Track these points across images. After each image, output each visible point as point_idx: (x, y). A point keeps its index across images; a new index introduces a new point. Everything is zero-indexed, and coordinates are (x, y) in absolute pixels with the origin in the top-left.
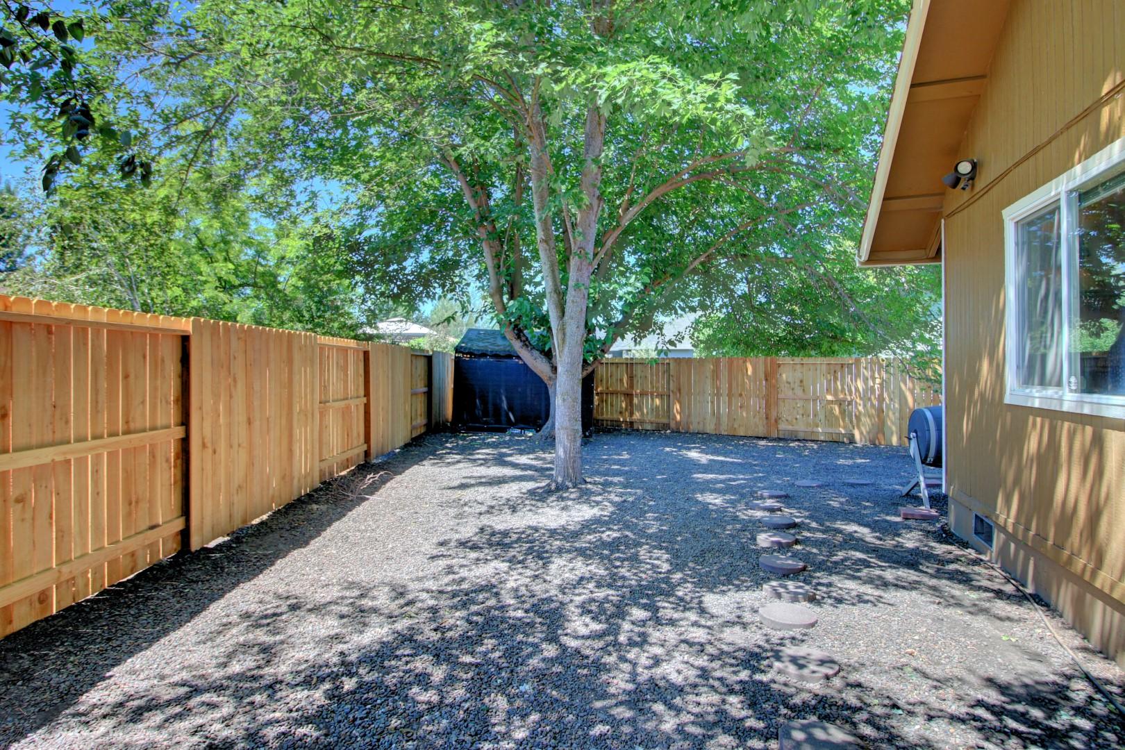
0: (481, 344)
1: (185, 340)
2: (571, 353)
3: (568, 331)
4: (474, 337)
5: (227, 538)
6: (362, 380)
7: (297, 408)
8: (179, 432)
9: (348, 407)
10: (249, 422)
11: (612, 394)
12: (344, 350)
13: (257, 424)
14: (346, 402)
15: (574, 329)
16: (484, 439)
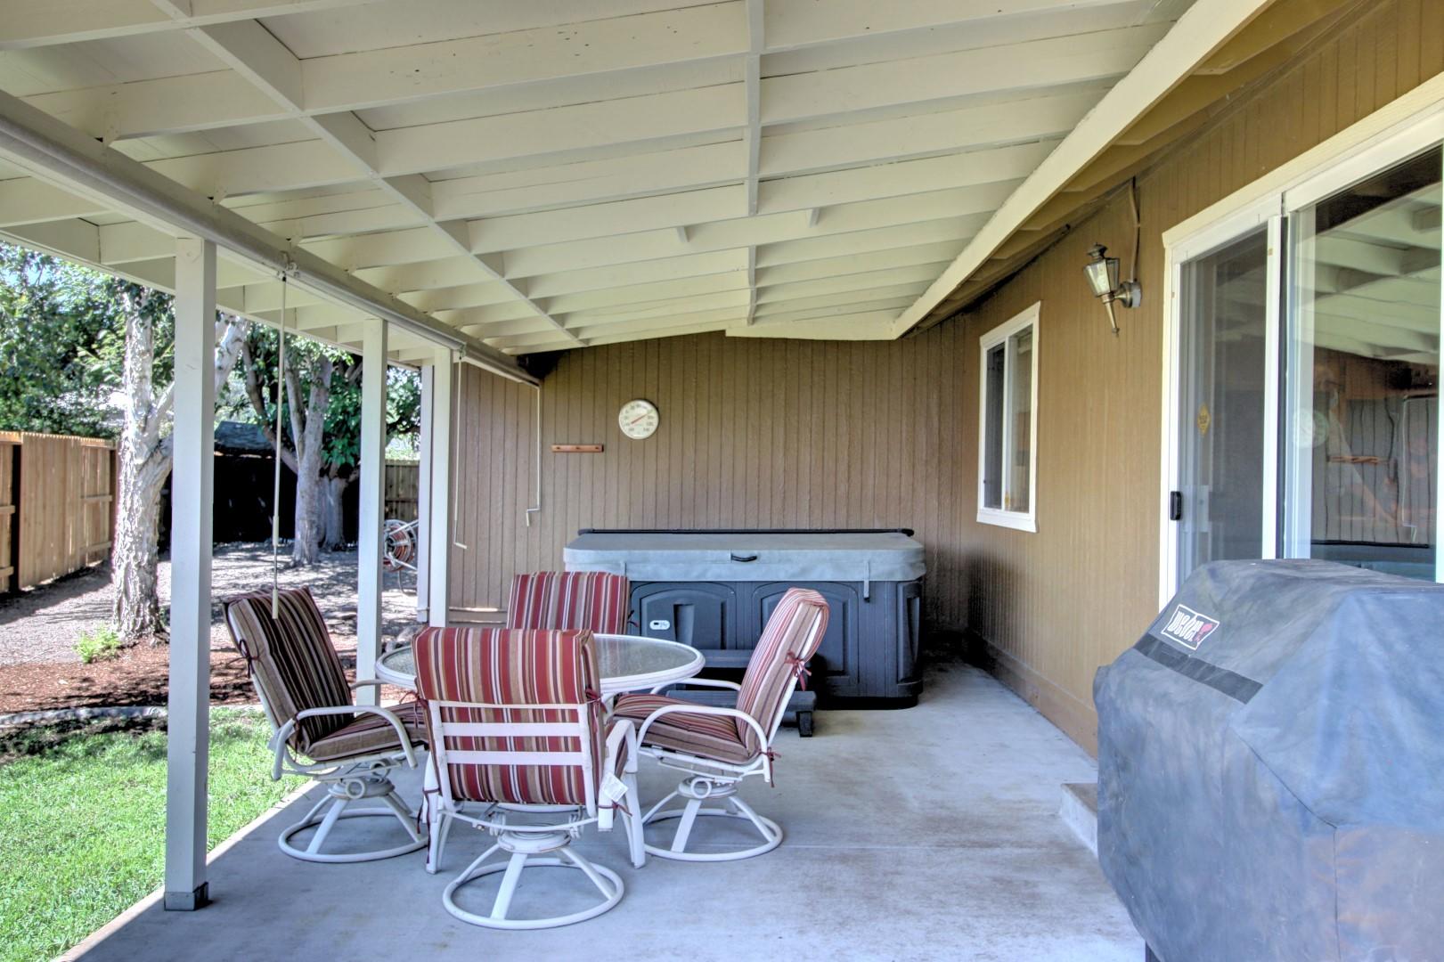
0: (237, 441)
1: (17, 450)
2: (309, 460)
3: (307, 442)
4: (228, 432)
5: (32, 588)
6: (108, 478)
7: (68, 500)
8: (12, 509)
9: (97, 504)
10: (44, 507)
11: (403, 502)
12: (95, 450)
13: (48, 508)
14: (96, 498)
15: (313, 442)
16: (237, 547)
